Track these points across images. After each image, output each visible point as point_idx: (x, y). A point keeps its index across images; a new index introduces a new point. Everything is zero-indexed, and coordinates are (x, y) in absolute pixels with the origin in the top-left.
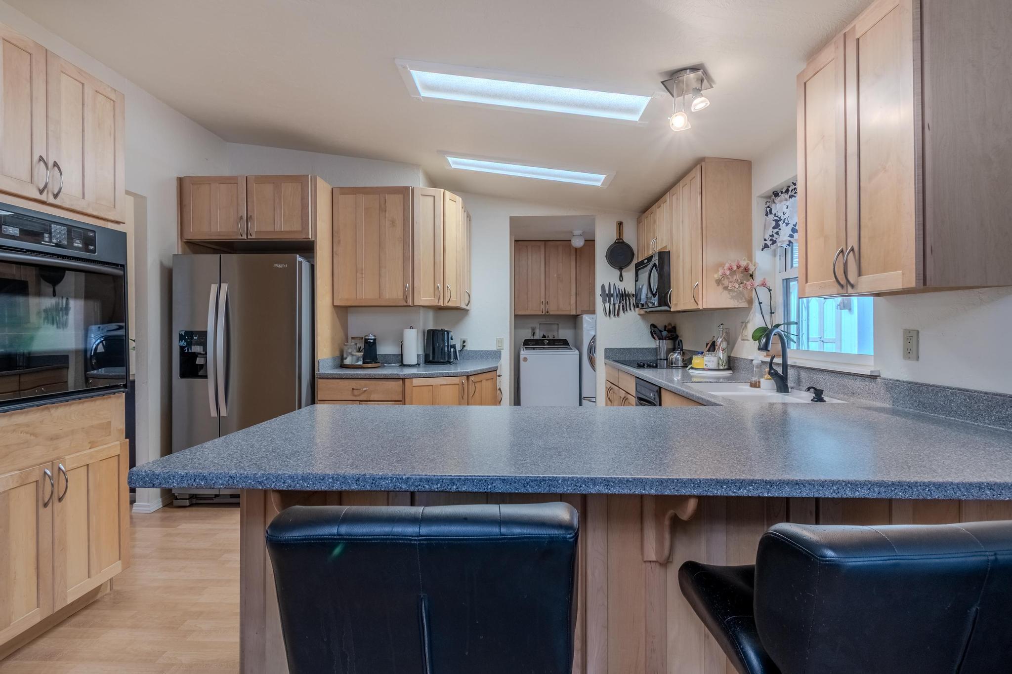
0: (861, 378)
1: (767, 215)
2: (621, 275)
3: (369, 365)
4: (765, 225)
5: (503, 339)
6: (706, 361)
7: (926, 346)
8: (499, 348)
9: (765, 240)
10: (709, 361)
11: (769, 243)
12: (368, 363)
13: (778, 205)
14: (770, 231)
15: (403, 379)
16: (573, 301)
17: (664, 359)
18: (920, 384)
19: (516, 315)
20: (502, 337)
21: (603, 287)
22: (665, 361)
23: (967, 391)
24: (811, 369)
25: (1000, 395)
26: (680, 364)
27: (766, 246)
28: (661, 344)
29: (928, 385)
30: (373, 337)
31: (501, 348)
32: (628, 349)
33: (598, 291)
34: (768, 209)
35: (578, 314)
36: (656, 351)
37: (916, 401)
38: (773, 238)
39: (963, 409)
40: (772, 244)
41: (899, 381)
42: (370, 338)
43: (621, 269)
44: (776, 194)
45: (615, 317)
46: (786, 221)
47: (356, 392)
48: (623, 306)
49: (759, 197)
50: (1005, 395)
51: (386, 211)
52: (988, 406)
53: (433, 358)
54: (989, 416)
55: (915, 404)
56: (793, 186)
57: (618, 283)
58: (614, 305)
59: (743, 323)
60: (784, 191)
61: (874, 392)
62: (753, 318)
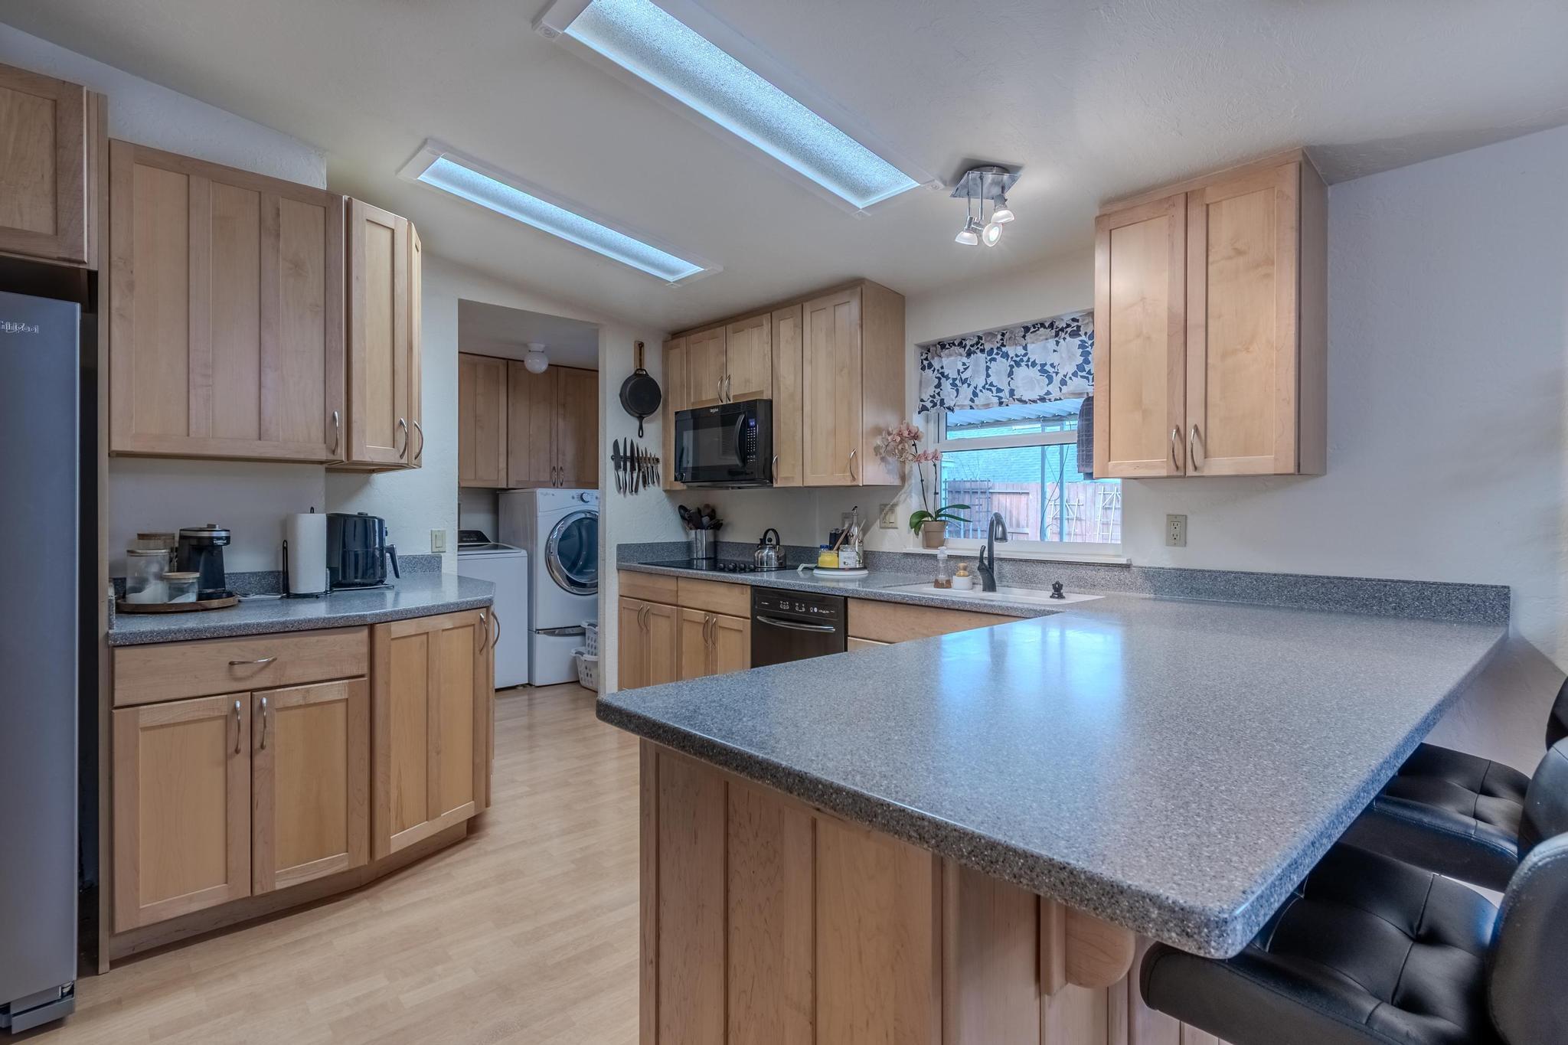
0: (1106, 568)
1: (923, 368)
2: (641, 428)
3: (215, 603)
4: (921, 382)
5: (444, 531)
6: (845, 558)
7: (1195, 530)
8: (437, 550)
9: (922, 400)
10: (849, 558)
11: (929, 405)
12: (209, 597)
13: (943, 359)
14: (931, 390)
15: (371, 627)
16: (503, 465)
17: (703, 559)
18: (1192, 570)
19: (463, 488)
20: (443, 529)
21: (616, 444)
22: (705, 561)
23: (1252, 574)
24: (1021, 560)
25: (1291, 575)
26: (774, 563)
27: (924, 408)
28: (699, 537)
30: (223, 534)
31: (441, 549)
32: (650, 545)
33: (606, 453)
34: (925, 363)
35: (510, 487)
36: (689, 546)
37: (1187, 588)
38: (935, 400)
40: (933, 407)
41: (1163, 568)
42: (215, 534)
43: (641, 418)
44: (942, 345)
45: (632, 495)
46: (968, 382)
47: (239, 670)
48: (644, 477)
49: (916, 345)
50: (1296, 576)
51: (278, 236)
52: (1279, 587)
53: (344, 577)
54: (1279, 596)
55: (1186, 591)
56: (976, 339)
57: (637, 440)
58: (632, 474)
59: (886, 505)
60: (956, 343)
61: (1127, 581)
62: (905, 499)
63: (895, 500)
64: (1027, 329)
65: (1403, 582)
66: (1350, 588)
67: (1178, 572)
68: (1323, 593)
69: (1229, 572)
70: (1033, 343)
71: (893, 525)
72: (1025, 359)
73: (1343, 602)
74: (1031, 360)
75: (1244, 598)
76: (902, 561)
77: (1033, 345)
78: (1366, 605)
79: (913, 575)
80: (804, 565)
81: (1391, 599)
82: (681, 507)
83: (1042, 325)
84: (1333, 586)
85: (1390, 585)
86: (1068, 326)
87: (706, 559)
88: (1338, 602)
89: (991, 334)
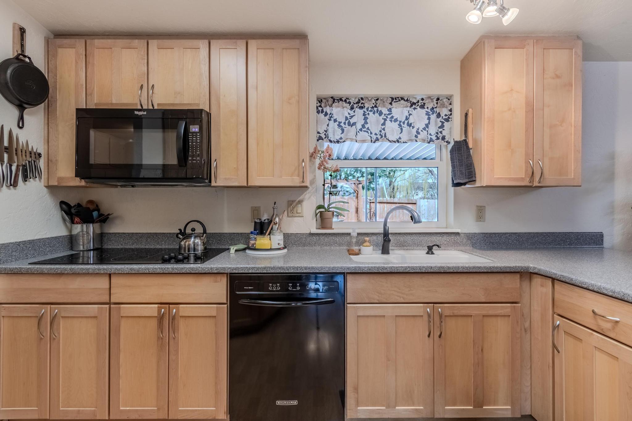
0: (447, 235)
1: (318, 112)
2: (21, 118)
4: (317, 121)
7: (489, 214)
9: (318, 133)
11: (323, 136)
13: (333, 109)
14: (325, 127)
17: (91, 250)
22: (92, 252)
27: (320, 138)
29: (495, 234)
34: (320, 109)
36: (71, 240)
37: (488, 242)
38: (326, 133)
39: (515, 242)
40: (325, 138)
41: (476, 234)
43: (21, 108)
44: (334, 99)
45: (10, 189)
48: (24, 171)
50: (534, 233)
52: (527, 239)
54: (527, 243)
55: (487, 244)
56: (357, 100)
57: (16, 131)
58: (11, 166)
59: (293, 201)
60: (344, 99)
61: (458, 241)
62: (310, 197)
63: (301, 198)
64: (392, 99)
65: (571, 233)
66: (554, 237)
67: (484, 235)
68: (544, 240)
69: (506, 233)
70: (396, 108)
71: (300, 215)
72: (389, 117)
73: (551, 243)
74: (395, 118)
75: (513, 245)
76: (308, 239)
77: (396, 109)
78: (559, 244)
79: (318, 248)
80: (236, 247)
81: (568, 241)
82: (62, 203)
83: (402, 99)
84: (547, 236)
85: (567, 235)
86: (418, 102)
87: (93, 250)
88: (549, 243)
89: (368, 99)
